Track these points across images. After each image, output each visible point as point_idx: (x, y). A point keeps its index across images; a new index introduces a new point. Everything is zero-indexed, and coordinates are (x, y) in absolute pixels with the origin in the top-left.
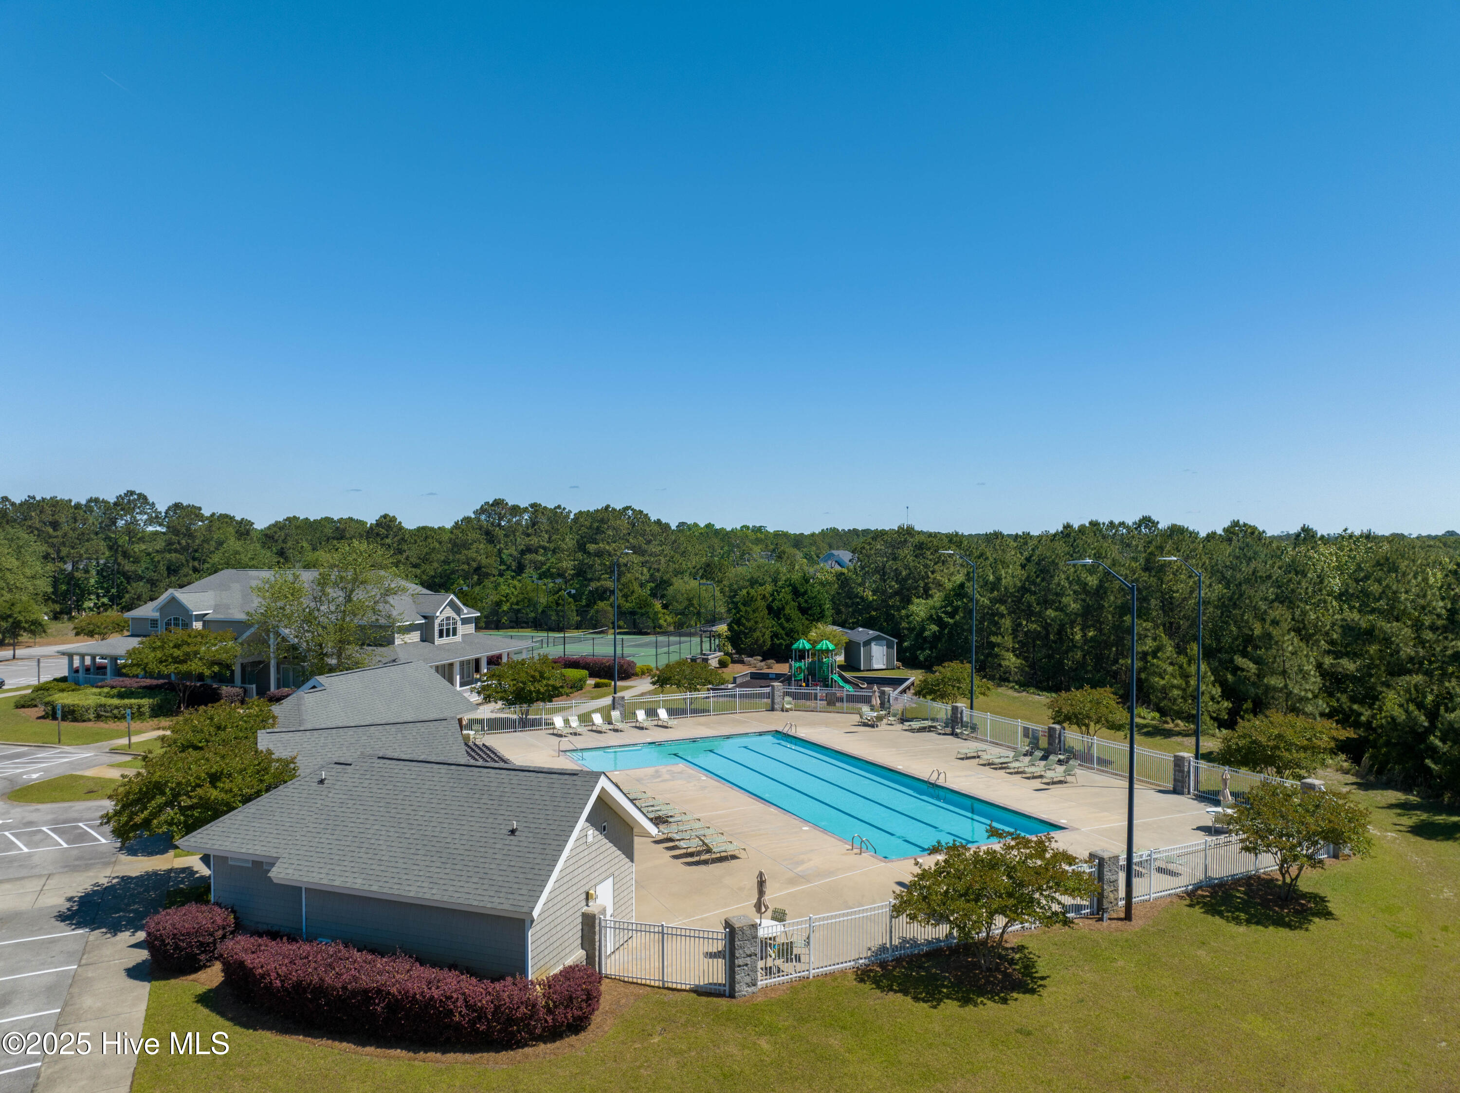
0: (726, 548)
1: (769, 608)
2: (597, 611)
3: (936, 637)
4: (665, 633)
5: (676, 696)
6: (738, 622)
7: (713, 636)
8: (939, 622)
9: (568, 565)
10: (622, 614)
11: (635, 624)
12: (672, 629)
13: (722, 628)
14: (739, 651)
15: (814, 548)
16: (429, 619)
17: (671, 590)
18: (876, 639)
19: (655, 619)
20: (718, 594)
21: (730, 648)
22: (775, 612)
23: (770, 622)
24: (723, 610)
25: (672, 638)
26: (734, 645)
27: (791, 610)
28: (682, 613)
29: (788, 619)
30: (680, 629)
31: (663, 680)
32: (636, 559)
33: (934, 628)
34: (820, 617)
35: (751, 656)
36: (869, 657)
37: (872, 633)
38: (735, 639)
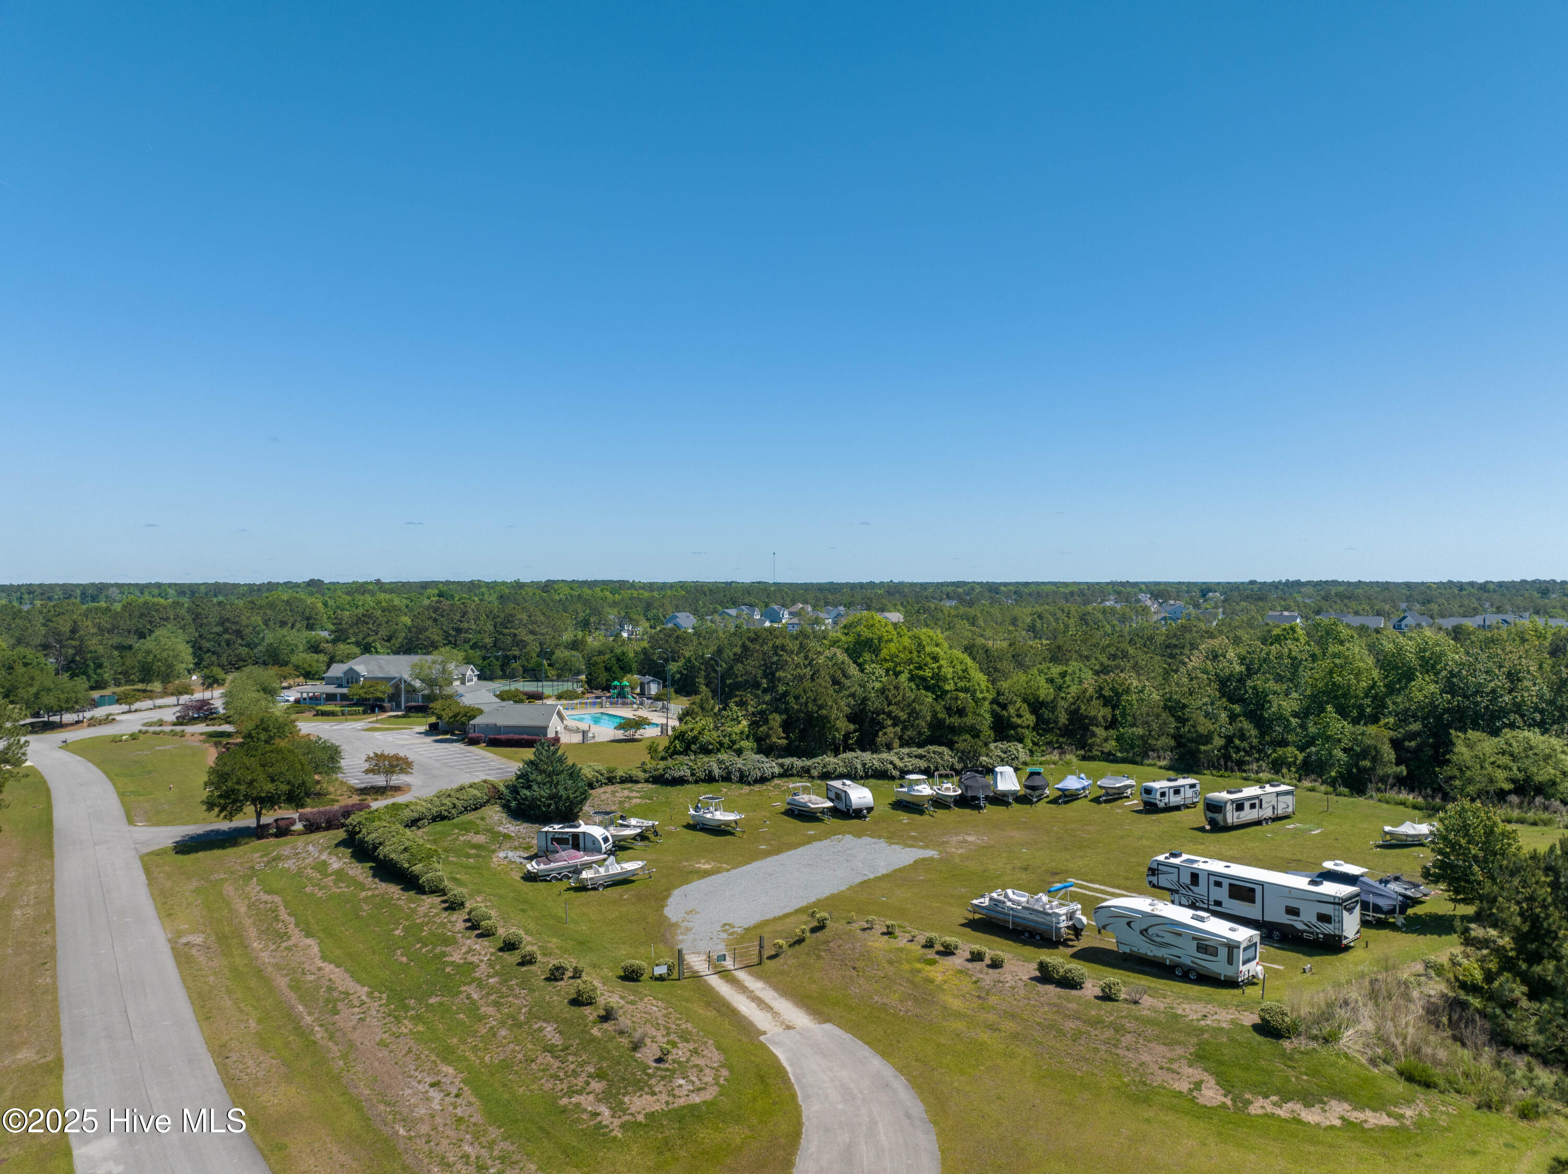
0: (588, 611)
1: (606, 668)
2: (513, 669)
3: (679, 680)
4: (552, 681)
5: (564, 702)
6: (590, 674)
7: (578, 681)
8: (681, 673)
9: (488, 641)
10: (525, 670)
11: (535, 676)
12: (554, 678)
13: (583, 677)
14: (591, 688)
15: (661, 610)
16: (464, 675)
17: (554, 657)
18: (652, 681)
19: (546, 673)
20: (581, 659)
21: (586, 686)
22: (608, 669)
23: (605, 674)
24: (584, 667)
25: (555, 683)
26: (589, 685)
27: (616, 668)
28: (561, 669)
29: (614, 673)
30: (559, 678)
31: (559, 697)
32: (531, 637)
33: (679, 676)
34: (630, 671)
35: (597, 689)
36: (649, 689)
37: (651, 678)
38: (589, 682)
